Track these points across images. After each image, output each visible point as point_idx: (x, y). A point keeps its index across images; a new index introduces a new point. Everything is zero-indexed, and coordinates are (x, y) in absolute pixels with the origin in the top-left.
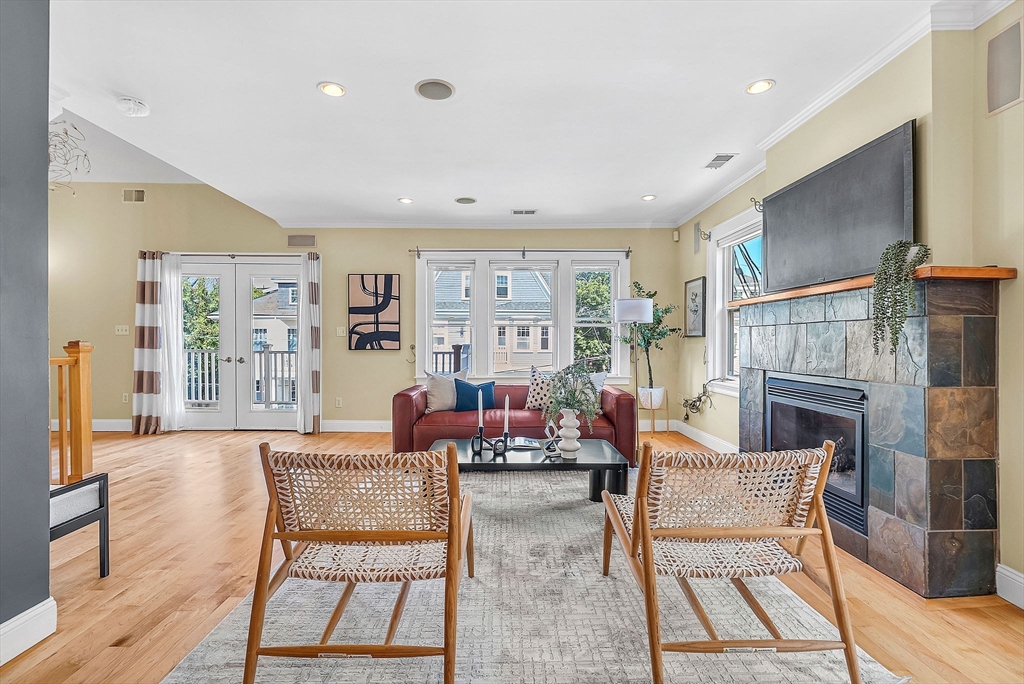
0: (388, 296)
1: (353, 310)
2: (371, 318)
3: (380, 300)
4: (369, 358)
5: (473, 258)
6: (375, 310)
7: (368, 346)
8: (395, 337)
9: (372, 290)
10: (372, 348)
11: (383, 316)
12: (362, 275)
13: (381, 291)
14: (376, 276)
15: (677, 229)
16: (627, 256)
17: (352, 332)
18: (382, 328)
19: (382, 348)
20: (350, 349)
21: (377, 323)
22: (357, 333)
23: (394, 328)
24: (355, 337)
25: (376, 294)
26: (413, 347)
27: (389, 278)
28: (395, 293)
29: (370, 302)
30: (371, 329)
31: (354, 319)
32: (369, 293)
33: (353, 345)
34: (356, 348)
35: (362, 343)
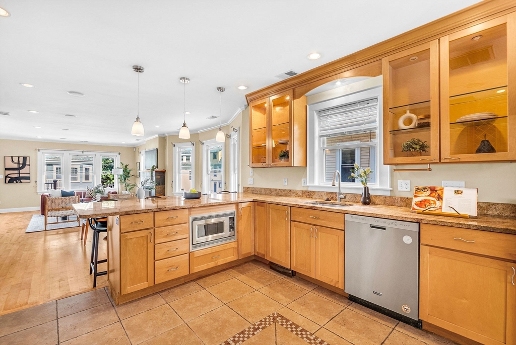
0: (24, 164)
1: (6, 169)
2: (17, 172)
3: (21, 166)
4: (14, 186)
6: (18, 169)
7: (15, 182)
8: (28, 178)
9: (17, 161)
10: (17, 182)
11: (21, 171)
12: (12, 157)
13: (21, 162)
14: (19, 157)
17: (6, 177)
18: (21, 175)
19: (21, 182)
20: (5, 183)
21: (19, 174)
22: (9, 177)
23: (28, 175)
24: (8, 179)
25: (19, 163)
26: (36, 182)
27: (25, 159)
28: (28, 163)
29: (16, 166)
30: (17, 176)
31: (8, 172)
32: (16, 163)
33: (7, 182)
34: (9, 183)
35: (12, 181)
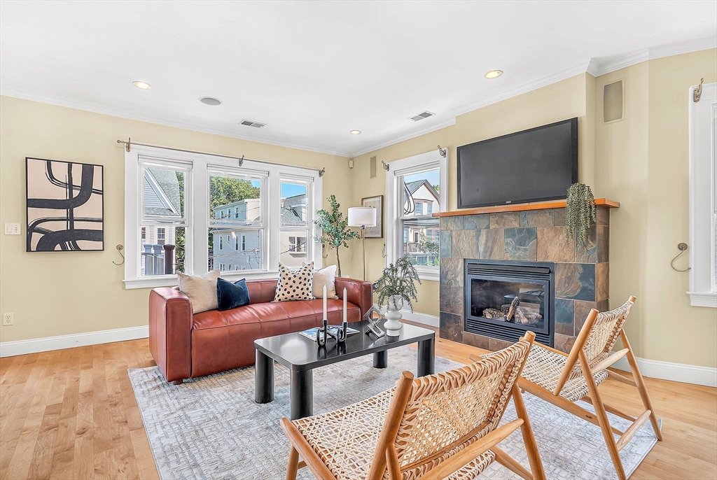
0: (87, 189)
1: (31, 203)
2: (63, 213)
3: (76, 193)
4: (58, 260)
5: (191, 159)
6: (69, 204)
7: (58, 247)
8: (97, 236)
9: (64, 179)
10: (64, 249)
11: (78, 212)
12: (48, 161)
13: (77, 181)
14: (70, 165)
15: (352, 159)
16: (320, 175)
17: (31, 229)
18: (78, 225)
19: (77, 249)
20: (29, 249)
21: (71, 219)
22: (39, 231)
23: (97, 226)
24: (36, 237)
25: (70, 186)
26: (120, 248)
27: (88, 170)
28: (97, 185)
29: (61, 194)
30: (63, 226)
31: (36, 214)
32: (60, 184)
33: (34, 246)
34: (38, 250)
35: (49, 243)
